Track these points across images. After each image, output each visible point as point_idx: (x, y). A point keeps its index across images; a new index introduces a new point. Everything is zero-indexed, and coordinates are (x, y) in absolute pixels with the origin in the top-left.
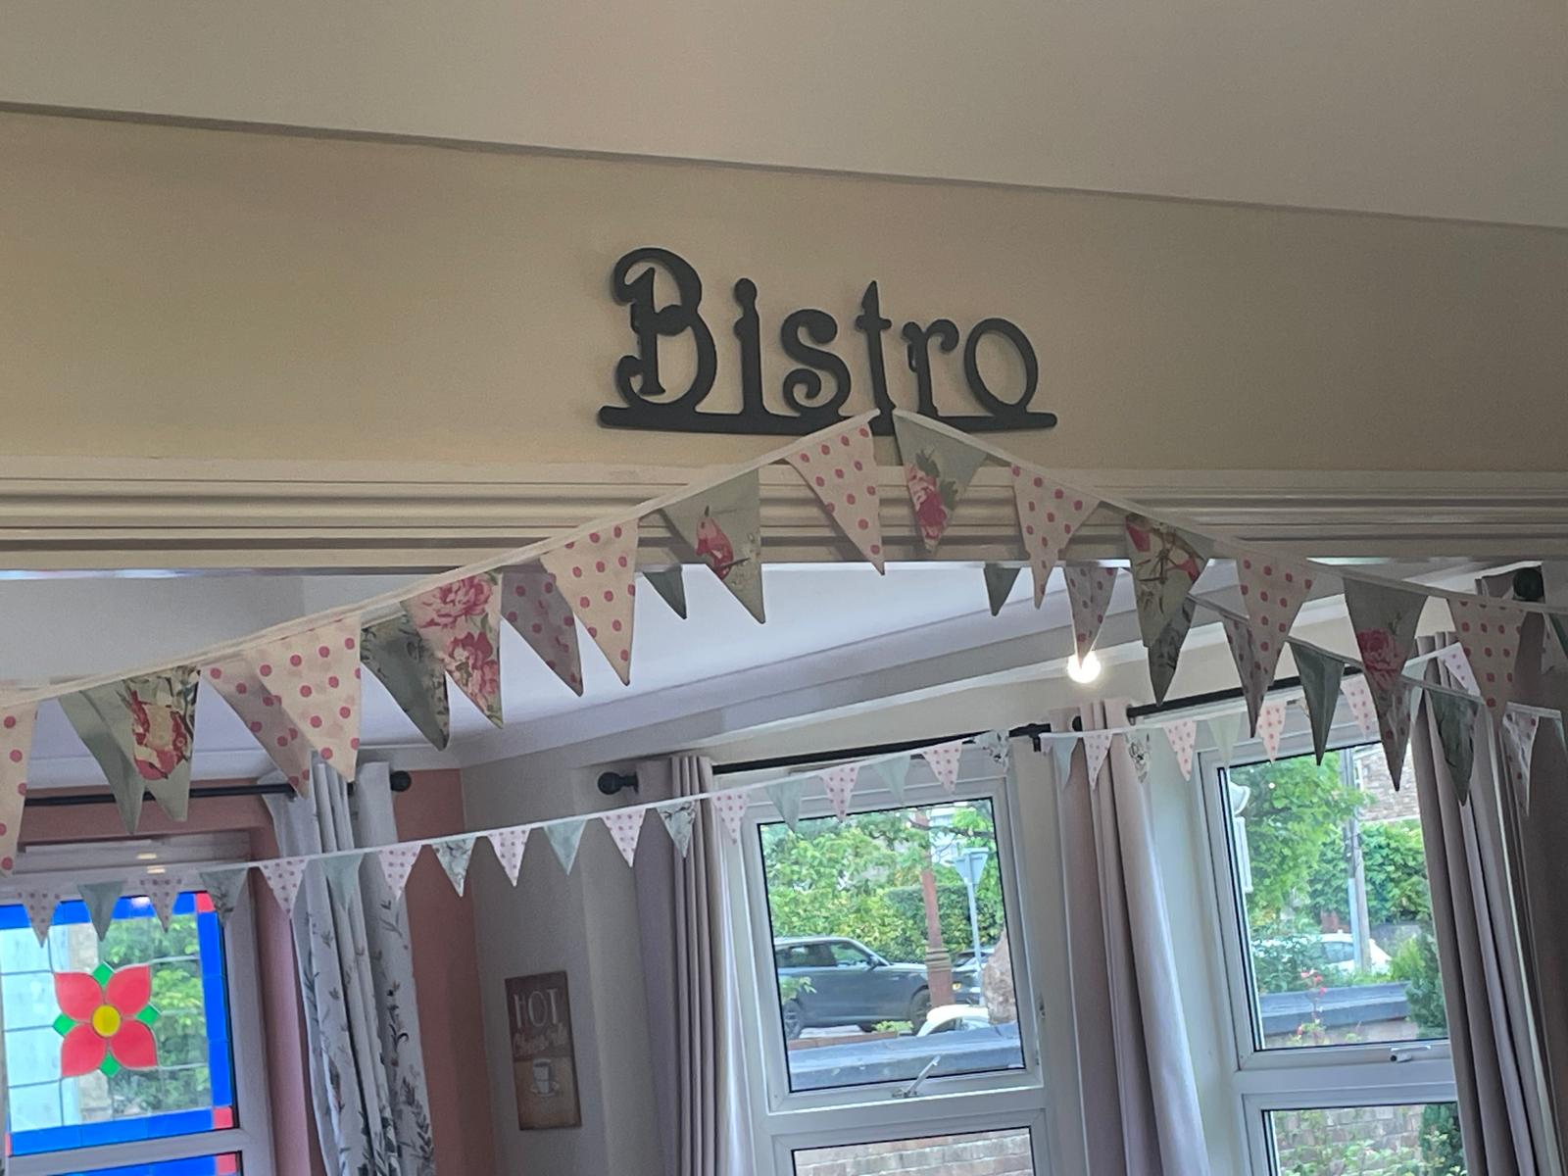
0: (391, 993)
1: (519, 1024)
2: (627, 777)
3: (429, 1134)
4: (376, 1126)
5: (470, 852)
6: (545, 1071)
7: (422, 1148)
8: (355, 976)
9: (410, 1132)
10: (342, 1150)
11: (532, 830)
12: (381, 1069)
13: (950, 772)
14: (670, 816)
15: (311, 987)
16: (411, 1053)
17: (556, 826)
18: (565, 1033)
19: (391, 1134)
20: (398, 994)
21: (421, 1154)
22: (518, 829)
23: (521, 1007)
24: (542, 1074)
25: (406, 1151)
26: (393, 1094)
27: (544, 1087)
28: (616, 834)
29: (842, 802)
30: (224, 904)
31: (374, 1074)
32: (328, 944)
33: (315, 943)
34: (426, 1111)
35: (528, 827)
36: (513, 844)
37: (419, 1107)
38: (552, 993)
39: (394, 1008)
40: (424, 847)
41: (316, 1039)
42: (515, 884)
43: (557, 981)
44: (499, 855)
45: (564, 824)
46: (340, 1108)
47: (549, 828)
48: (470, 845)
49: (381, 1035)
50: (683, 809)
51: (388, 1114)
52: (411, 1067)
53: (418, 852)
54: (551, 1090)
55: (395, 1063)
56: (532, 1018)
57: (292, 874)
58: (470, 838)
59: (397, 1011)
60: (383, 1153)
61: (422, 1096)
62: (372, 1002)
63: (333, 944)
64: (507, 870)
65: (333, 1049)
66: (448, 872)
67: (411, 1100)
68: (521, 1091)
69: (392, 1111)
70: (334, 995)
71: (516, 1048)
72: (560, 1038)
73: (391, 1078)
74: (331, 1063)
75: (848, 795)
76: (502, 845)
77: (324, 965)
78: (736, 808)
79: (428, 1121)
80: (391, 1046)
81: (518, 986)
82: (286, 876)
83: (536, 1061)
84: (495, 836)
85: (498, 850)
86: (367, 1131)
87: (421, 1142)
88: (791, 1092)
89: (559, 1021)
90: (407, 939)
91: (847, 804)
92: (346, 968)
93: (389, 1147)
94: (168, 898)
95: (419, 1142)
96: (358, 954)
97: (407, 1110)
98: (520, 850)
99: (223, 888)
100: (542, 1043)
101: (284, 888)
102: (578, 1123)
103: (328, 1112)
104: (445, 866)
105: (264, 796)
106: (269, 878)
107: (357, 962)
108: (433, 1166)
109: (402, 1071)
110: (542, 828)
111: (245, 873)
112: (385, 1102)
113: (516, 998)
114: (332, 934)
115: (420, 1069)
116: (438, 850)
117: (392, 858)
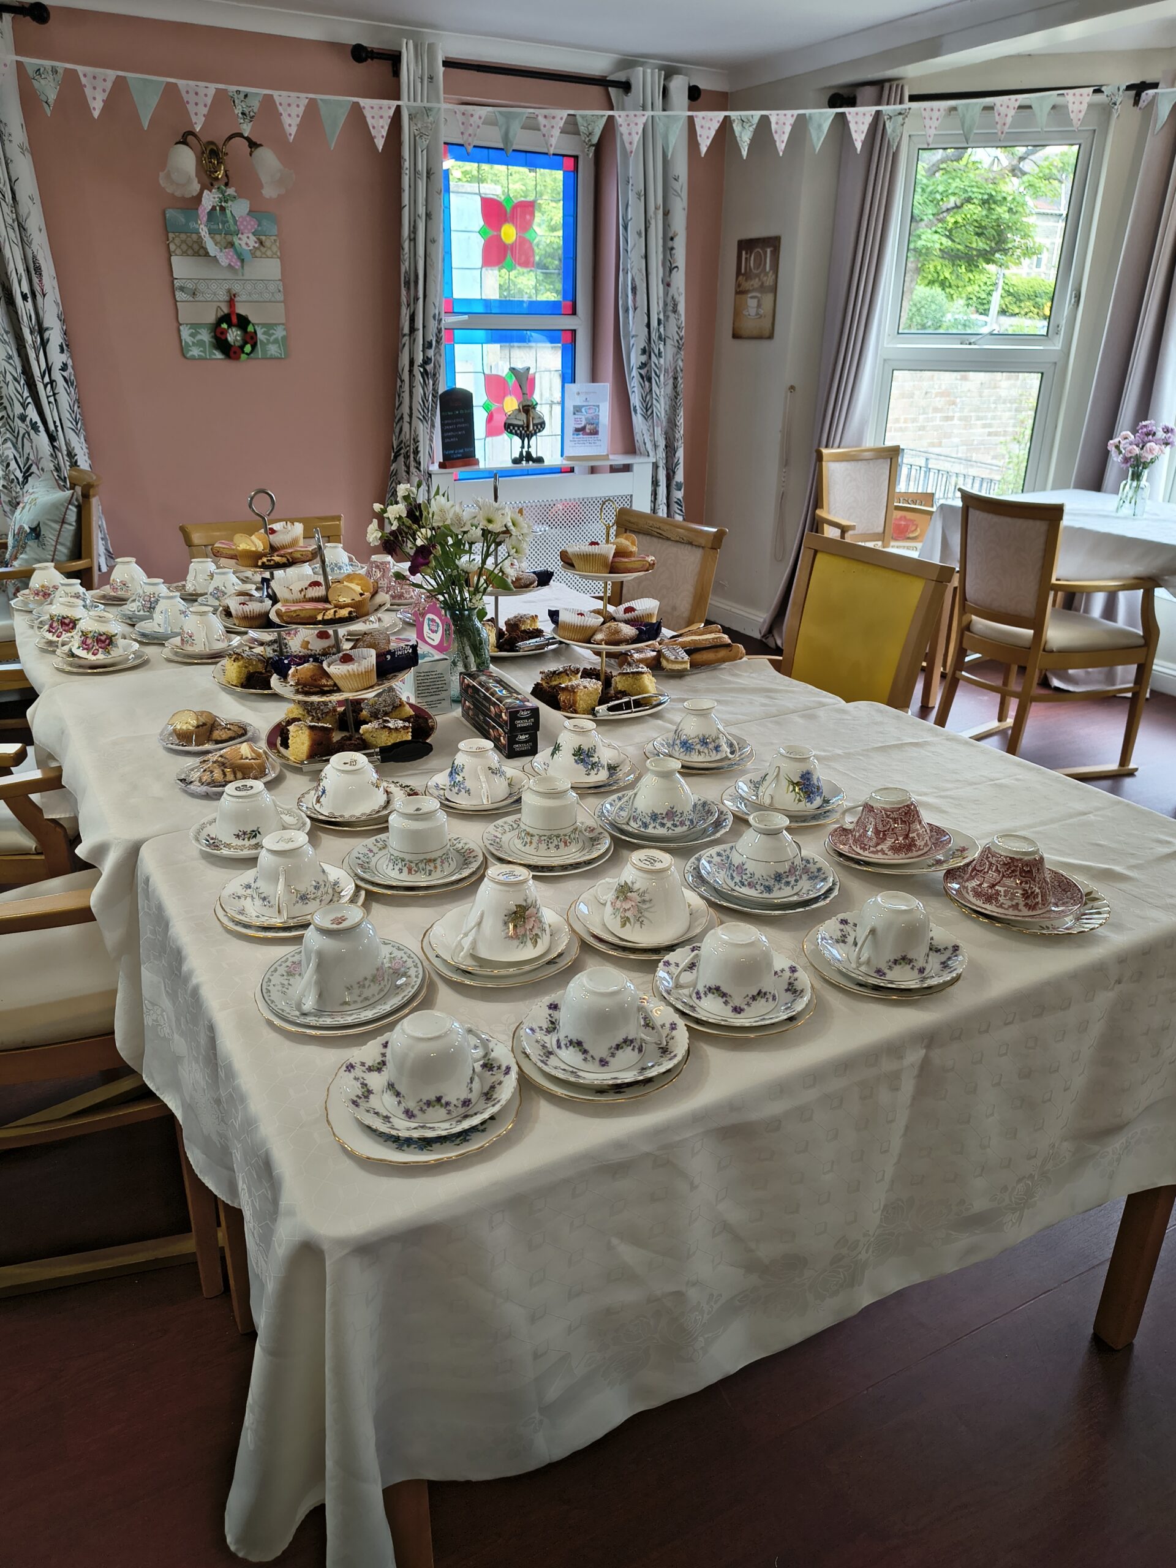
0: (672, 239)
1: (743, 271)
2: (849, 98)
3: (682, 333)
4: (654, 323)
5: (754, 126)
6: (756, 301)
7: (678, 341)
8: (653, 222)
9: (672, 330)
10: (633, 337)
11: (798, 115)
12: (661, 286)
13: (1080, 111)
14: (890, 118)
15: (626, 228)
16: (679, 279)
17: (815, 113)
18: (774, 277)
19: (662, 330)
20: (676, 239)
21: (677, 344)
22: (789, 113)
23: (746, 258)
24: (752, 303)
25: (668, 342)
26: (665, 304)
27: (752, 311)
28: (852, 126)
29: (1004, 124)
30: (590, 140)
31: (657, 289)
32: (639, 199)
33: (632, 196)
34: (683, 318)
35: (796, 112)
36: (784, 124)
37: (679, 315)
38: (769, 250)
39: (672, 249)
40: (726, 117)
41: (625, 263)
42: (781, 154)
43: (774, 243)
44: (773, 131)
45: (820, 113)
46: (635, 309)
47: (810, 114)
48: (756, 120)
49: (664, 265)
50: (900, 114)
51: (661, 316)
52: (678, 288)
53: (721, 120)
54: (757, 314)
55: (668, 285)
56: (752, 265)
57: (636, 124)
58: (757, 114)
59: (673, 252)
60: (656, 341)
61: (681, 308)
62: (661, 242)
63: (643, 198)
64: (778, 144)
65: (635, 270)
66: (738, 139)
67: (675, 311)
68: (737, 313)
69: (664, 316)
70: (639, 234)
71: (739, 285)
72: (769, 281)
73: (666, 294)
74: (633, 279)
75: (1009, 120)
76: (777, 123)
77: (635, 214)
78: (934, 119)
79: (683, 325)
80: (667, 274)
81: (746, 245)
82: (632, 125)
83: (750, 295)
84: (774, 116)
85: (774, 126)
86: (648, 325)
87: (678, 338)
88: (898, 333)
89: (771, 269)
90: (685, 204)
91: (1007, 126)
92: (648, 217)
93: (660, 338)
94: (554, 130)
95: (677, 337)
96: (656, 208)
97: (672, 315)
98: (788, 129)
99: (590, 128)
100: (756, 283)
101: (630, 134)
102: (771, 337)
103: (627, 310)
104: (737, 134)
105: (610, 89)
106: (621, 125)
107: (655, 213)
108: (682, 353)
109: (673, 290)
110: (804, 115)
111: (606, 118)
112: (661, 309)
113: (744, 253)
114: (643, 192)
115: (682, 290)
116: (734, 120)
117: (703, 122)
